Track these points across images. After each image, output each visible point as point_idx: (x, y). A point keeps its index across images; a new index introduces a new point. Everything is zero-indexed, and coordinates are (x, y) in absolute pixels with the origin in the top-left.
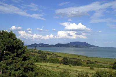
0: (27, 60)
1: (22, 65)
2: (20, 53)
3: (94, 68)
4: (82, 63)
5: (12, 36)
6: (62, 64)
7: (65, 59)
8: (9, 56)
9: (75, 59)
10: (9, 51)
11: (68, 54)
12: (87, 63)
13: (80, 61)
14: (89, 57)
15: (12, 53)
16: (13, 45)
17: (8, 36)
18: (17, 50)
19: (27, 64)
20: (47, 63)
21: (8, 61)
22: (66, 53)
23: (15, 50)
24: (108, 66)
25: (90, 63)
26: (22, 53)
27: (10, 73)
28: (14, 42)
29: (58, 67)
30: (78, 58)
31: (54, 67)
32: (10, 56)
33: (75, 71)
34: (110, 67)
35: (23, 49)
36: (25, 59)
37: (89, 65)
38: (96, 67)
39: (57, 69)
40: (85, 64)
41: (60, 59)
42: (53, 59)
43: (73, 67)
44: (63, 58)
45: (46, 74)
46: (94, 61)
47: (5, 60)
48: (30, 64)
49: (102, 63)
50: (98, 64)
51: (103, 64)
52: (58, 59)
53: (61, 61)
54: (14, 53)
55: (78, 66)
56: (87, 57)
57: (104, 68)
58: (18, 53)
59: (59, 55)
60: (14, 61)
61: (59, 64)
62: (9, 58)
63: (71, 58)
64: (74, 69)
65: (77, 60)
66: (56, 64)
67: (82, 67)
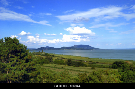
0: (29, 62)
1: (25, 66)
2: (23, 56)
3: (95, 68)
4: (85, 64)
5: (16, 42)
6: (66, 65)
7: (69, 60)
8: (13, 58)
9: (78, 60)
10: (13, 54)
11: (72, 56)
12: (89, 64)
13: (83, 62)
14: (91, 58)
15: (16, 56)
16: (16, 50)
17: (12, 42)
18: (20, 54)
19: (29, 65)
20: (53, 65)
21: (13, 63)
22: (70, 56)
23: (18, 53)
24: (108, 66)
25: (92, 64)
26: (24, 56)
27: (15, 73)
28: (17, 47)
29: (63, 67)
30: (81, 59)
31: (59, 68)
32: (15, 59)
33: (78, 71)
34: (110, 67)
35: (26, 52)
36: (27, 61)
37: (91, 66)
38: (97, 67)
39: (62, 69)
40: (88, 64)
41: (65, 61)
42: (58, 61)
43: (76, 67)
44: (67, 60)
45: (49, 74)
46: (95, 62)
47: (10, 62)
48: (32, 65)
49: (102, 63)
50: (99, 64)
51: (103, 65)
52: (63, 61)
53: (66, 62)
54: (17, 56)
55: (81, 66)
56: (89, 58)
57: (104, 67)
58: (21, 56)
59: (64, 57)
60: (18, 63)
61: (64, 66)
62: (14, 60)
63: (74, 60)
64: (77, 69)
65: (80, 61)
66: (61, 65)
67: (84, 67)
